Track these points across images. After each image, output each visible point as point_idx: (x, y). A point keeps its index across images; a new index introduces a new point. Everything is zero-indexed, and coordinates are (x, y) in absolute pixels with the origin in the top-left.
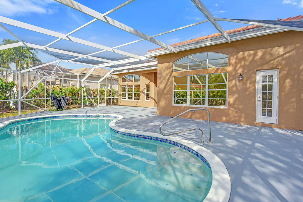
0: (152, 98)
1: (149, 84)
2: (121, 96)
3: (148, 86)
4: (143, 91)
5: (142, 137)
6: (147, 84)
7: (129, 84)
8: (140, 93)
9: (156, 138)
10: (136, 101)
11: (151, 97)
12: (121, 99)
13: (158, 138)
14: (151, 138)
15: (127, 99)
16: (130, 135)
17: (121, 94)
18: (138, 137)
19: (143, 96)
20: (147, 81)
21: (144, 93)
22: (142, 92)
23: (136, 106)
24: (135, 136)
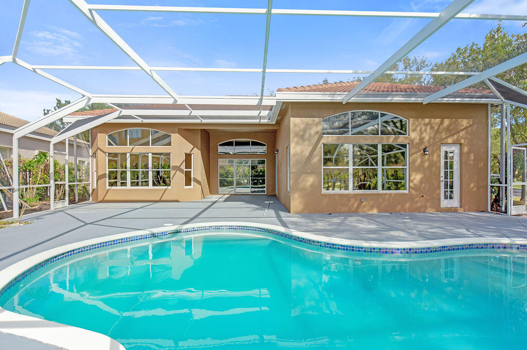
0: (196, 180)
1: (192, 152)
2: (107, 179)
3: (188, 157)
4: (180, 165)
5: (448, 248)
6: (188, 152)
7: (134, 152)
8: (172, 173)
9: (470, 245)
10: (162, 189)
11: (194, 178)
12: (108, 187)
13: (472, 245)
14: (461, 247)
15: (129, 186)
16: (428, 250)
17: (107, 173)
18: (440, 250)
19: (178, 178)
20: (187, 147)
21: (181, 171)
22: (178, 168)
23: (160, 201)
24: (436, 251)
